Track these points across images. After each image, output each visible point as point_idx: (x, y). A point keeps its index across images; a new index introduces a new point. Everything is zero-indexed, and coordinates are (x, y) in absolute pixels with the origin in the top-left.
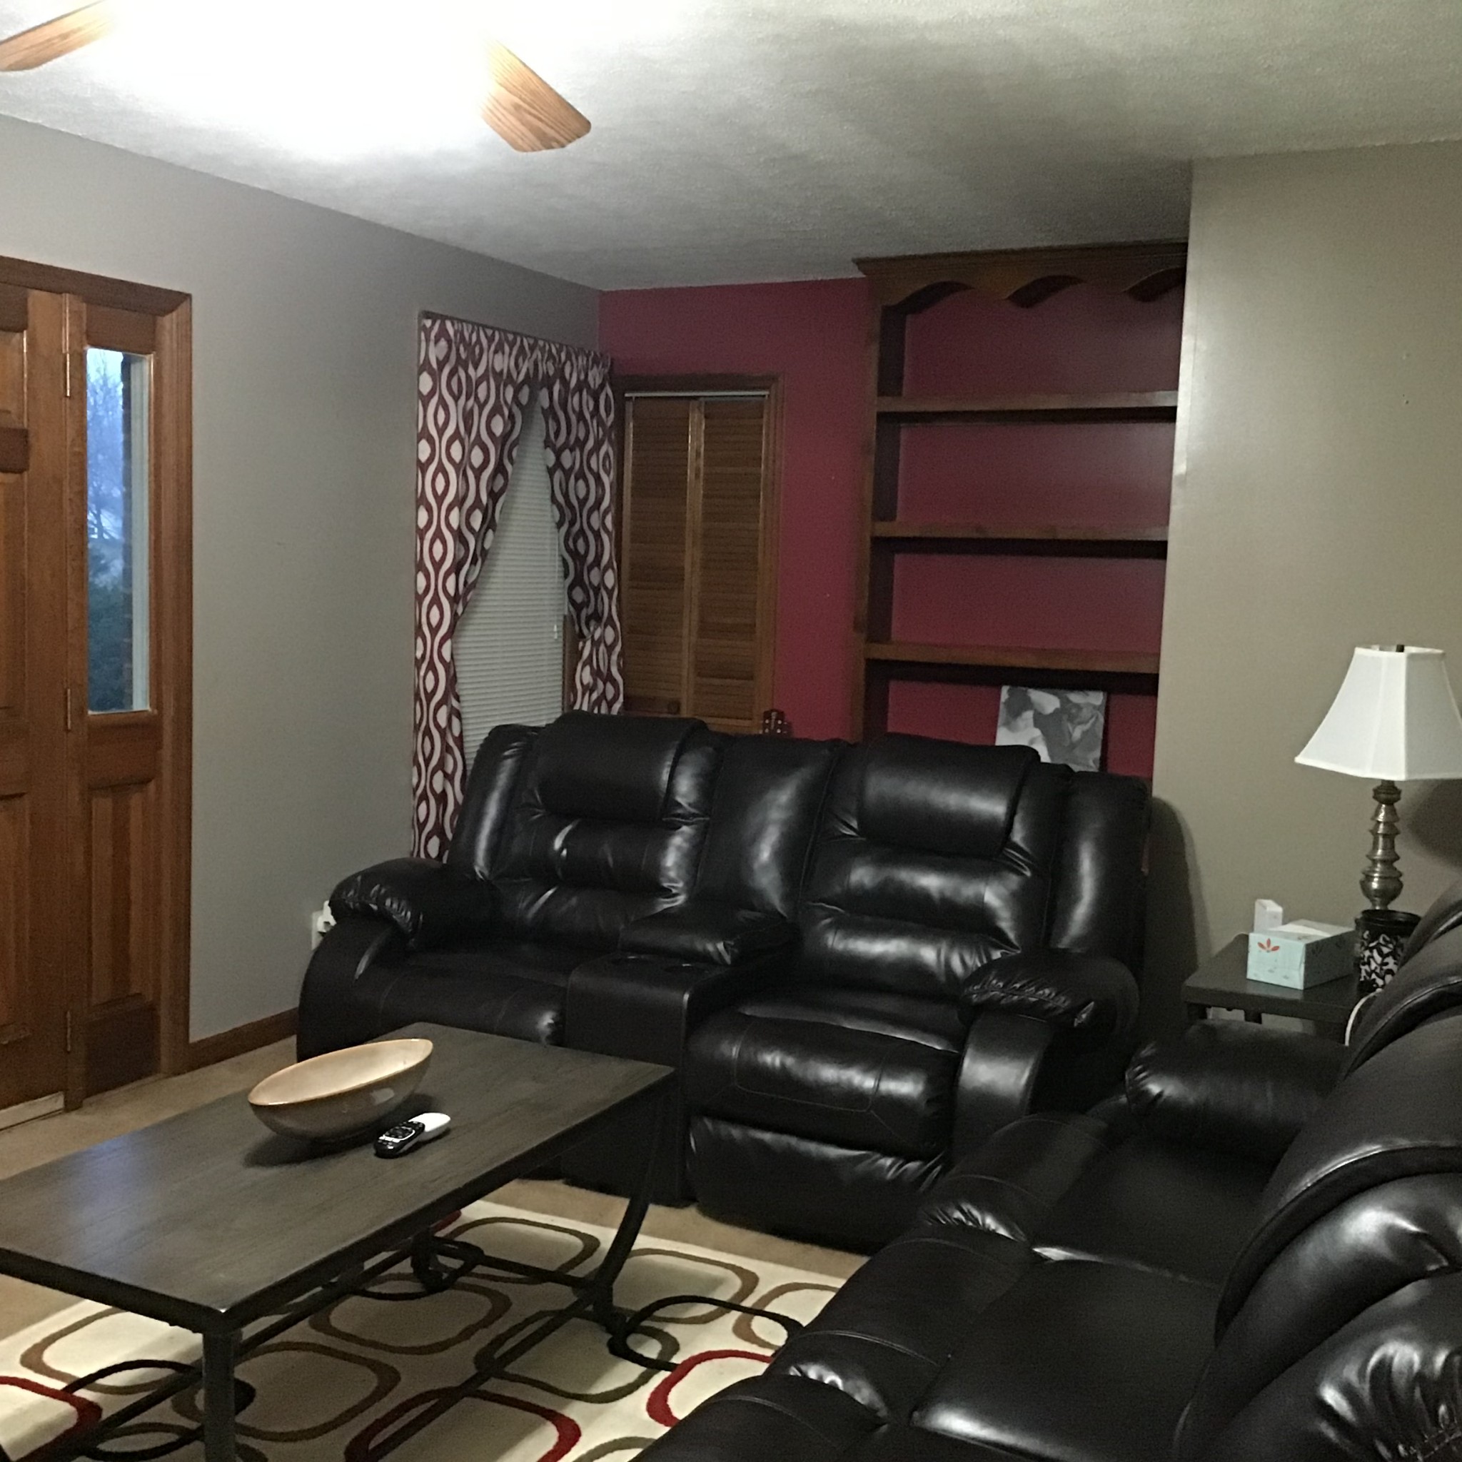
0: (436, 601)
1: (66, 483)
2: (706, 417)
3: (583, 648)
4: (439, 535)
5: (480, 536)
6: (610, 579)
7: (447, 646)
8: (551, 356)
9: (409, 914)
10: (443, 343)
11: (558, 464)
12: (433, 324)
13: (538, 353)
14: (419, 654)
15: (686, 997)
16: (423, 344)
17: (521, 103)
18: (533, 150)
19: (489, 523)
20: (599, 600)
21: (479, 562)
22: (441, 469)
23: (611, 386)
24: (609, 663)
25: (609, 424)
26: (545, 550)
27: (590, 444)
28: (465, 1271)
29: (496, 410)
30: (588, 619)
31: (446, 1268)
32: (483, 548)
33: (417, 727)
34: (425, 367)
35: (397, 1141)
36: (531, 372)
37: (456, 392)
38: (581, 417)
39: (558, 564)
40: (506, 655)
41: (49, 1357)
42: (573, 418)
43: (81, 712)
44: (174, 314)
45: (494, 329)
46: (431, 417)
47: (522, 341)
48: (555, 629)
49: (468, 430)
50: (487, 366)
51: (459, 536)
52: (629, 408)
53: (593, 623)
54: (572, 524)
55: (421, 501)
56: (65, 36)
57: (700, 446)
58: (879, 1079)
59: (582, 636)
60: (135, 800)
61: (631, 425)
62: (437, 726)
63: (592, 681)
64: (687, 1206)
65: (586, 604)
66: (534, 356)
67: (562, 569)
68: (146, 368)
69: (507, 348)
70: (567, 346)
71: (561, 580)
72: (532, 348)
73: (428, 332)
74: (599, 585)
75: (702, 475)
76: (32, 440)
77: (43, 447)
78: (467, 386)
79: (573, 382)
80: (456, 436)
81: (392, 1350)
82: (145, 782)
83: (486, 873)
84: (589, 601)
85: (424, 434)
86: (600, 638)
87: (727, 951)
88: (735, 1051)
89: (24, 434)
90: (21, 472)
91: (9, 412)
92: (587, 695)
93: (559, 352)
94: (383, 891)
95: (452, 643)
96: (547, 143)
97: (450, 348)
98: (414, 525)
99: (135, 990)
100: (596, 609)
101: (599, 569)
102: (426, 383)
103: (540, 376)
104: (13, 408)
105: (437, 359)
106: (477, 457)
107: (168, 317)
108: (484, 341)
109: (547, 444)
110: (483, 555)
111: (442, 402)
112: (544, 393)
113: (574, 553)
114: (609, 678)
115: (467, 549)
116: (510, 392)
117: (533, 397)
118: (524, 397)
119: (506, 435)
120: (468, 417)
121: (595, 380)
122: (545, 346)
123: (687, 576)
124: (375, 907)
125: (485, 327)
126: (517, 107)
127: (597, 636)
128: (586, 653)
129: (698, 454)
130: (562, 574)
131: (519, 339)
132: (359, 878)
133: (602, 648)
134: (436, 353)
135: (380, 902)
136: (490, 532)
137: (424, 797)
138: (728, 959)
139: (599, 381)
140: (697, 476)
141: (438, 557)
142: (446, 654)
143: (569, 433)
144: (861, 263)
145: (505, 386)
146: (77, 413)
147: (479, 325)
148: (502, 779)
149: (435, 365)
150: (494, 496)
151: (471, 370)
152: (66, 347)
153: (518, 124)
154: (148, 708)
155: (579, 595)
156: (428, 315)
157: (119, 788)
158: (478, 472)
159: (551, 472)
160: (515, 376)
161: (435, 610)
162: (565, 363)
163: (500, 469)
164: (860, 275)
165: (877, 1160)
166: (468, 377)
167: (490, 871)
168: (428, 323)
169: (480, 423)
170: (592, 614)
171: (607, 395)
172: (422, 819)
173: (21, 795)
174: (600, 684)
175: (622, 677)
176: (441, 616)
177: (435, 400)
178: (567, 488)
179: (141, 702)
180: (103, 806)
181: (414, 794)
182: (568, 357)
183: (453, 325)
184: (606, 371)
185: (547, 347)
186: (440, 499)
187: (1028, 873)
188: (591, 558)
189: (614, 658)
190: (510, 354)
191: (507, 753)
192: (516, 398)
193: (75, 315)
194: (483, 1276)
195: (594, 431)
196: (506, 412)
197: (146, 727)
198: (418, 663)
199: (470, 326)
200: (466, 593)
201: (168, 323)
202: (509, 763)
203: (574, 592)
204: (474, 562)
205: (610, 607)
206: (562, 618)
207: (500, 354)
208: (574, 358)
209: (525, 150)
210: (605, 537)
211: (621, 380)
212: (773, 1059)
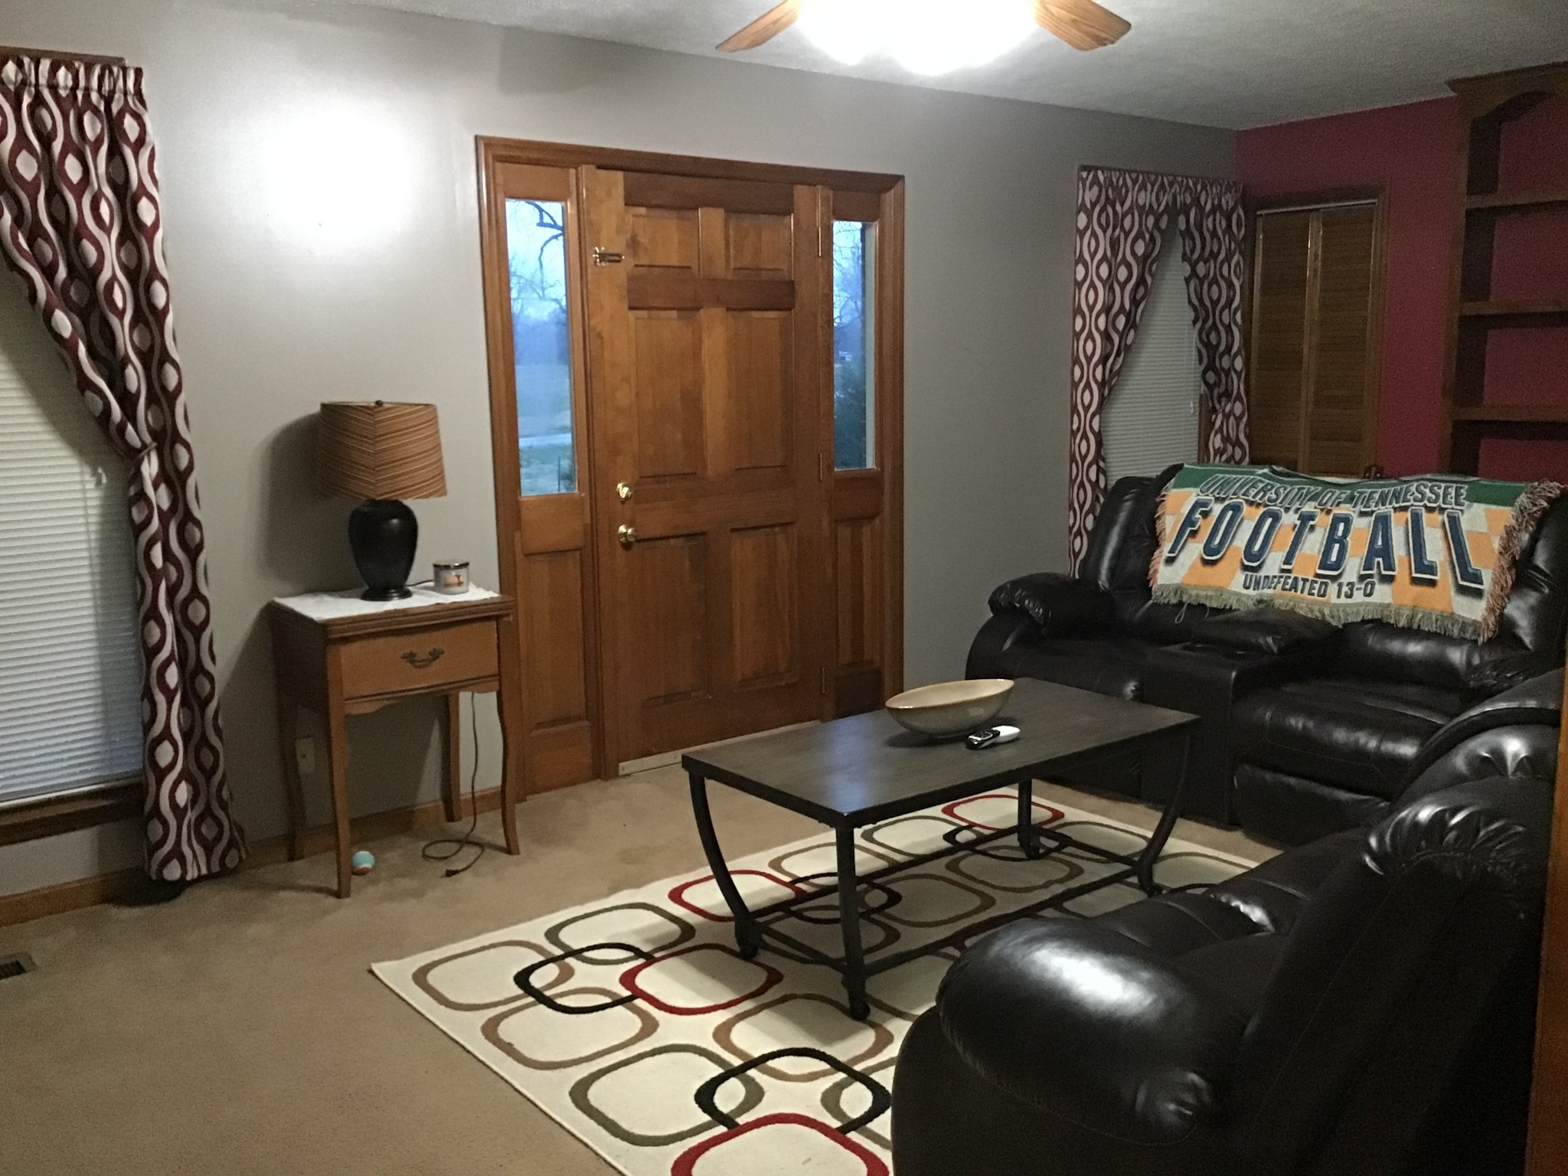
0: (1088, 385)
1: (819, 316)
2: (1323, 225)
3: (1215, 420)
4: (1090, 336)
5: (1123, 335)
6: (1239, 364)
7: (1096, 420)
8: (1188, 188)
9: (1041, 610)
10: (1096, 189)
11: (1194, 273)
12: (1088, 174)
13: (1176, 187)
14: (1075, 427)
15: (1234, 674)
16: (1081, 191)
17: (1077, 18)
18: (1092, 48)
19: (1131, 324)
20: (1229, 380)
21: (1122, 355)
22: (1092, 285)
23: (1244, 208)
24: (1237, 431)
25: (1241, 236)
26: (1184, 343)
27: (1222, 256)
28: (1058, 849)
29: (1139, 236)
30: (1220, 396)
31: (1044, 846)
32: (1126, 344)
33: (1072, 482)
34: (1082, 208)
35: (979, 739)
36: (1170, 203)
37: (1104, 224)
38: (1214, 234)
39: (1194, 353)
40: (1146, 426)
41: (785, 864)
42: (1207, 235)
43: (830, 468)
44: (892, 191)
45: (1138, 172)
46: (1086, 245)
47: (1163, 179)
48: (1192, 405)
49: (1115, 253)
50: (1132, 201)
51: (1106, 336)
52: (1260, 225)
53: (1224, 399)
54: (1205, 321)
55: (1078, 311)
56: (775, 23)
57: (1318, 250)
58: (1381, 741)
59: (1214, 411)
60: (866, 530)
61: (1261, 237)
62: (1089, 480)
63: (1222, 446)
64: (1235, 830)
65: (1217, 384)
66: (1173, 191)
67: (1197, 358)
68: (874, 231)
69: (1149, 186)
70: (1202, 179)
71: (1198, 366)
72: (1171, 185)
73: (1084, 181)
74: (1229, 369)
75: (1319, 273)
76: (797, 287)
77: (804, 291)
78: (1114, 218)
79: (1208, 207)
80: (1104, 258)
81: (993, 886)
82: (872, 517)
83: (1107, 586)
84: (1220, 379)
85: (1081, 260)
86: (1230, 411)
87: (1275, 644)
88: (1268, 715)
89: (792, 283)
90: (789, 309)
91: (782, 270)
92: (1218, 456)
93: (1195, 185)
94: (1023, 594)
95: (1101, 418)
96: (1101, 42)
97: (1100, 191)
98: (1071, 329)
99: (867, 657)
100: (1227, 390)
101: (1230, 356)
102: (1082, 221)
103: (1179, 203)
104: (785, 268)
105: (1091, 202)
106: (1122, 274)
107: (888, 194)
108: (1129, 183)
109: (1185, 258)
110: (1125, 349)
111: (1094, 234)
112: (1182, 219)
113: (1207, 345)
114: (1237, 443)
115: (1113, 344)
116: (1151, 220)
117: (1173, 222)
118: (1164, 223)
119: (1146, 256)
120: (1114, 244)
121: (1227, 203)
122: (1183, 181)
123: (1305, 359)
124: (1018, 605)
125: (1130, 172)
126: (1074, 21)
127: (1228, 409)
128: (1218, 424)
129: (1316, 255)
130: (1197, 362)
131: (1160, 178)
132: (1009, 585)
133: (1232, 419)
134: (1090, 195)
135: (1021, 602)
136: (1132, 332)
137: (1079, 533)
138: (1275, 649)
139: (1231, 204)
140: (1315, 275)
141: (1089, 352)
142: (1096, 427)
143: (1203, 248)
144: (1453, 84)
145: (1147, 217)
146: (826, 267)
147: (1125, 171)
148: (1122, 516)
149: (1089, 206)
150: (1135, 303)
151: (1118, 207)
152: (819, 223)
153: (1077, 33)
154: (874, 467)
155: (1211, 377)
156: (1085, 168)
157: (856, 521)
158: (1123, 286)
159: (1187, 280)
160: (1155, 207)
161: (1087, 394)
162: (1201, 192)
163: (1141, 281)
164: (1452, 94)
165: (1378, 803)
166: (1115, 213)
167: (1110, 585)
168: (1084, 174)
169: (1125, 248)
170: (1224, 393)
171: (1238, 215)
172: (1077, 550)
173: (791, 523)
174: (1230, 448)
175: (1248, 441)
176: (1090, 398)
177: (1088, 233)
178: (1201, 293)
179: (870, 463)
180: (845, 532)
181: (1070, 532)
182: (1204, 188)
183: (1103, 173)
184: (1239, 195)
185: (1185, 181)
186: (1091, 308)
187: (1547, 591)
188: (1222, 348)
189: (1242, 426)
190: (1152, 191)
191: (1127, 497)
192: (1156, 224)
193: (825, 200)
194: (1071, 855)
195: (1225, 244)
196: (1147, 236)
197: (872, 481)
198: (1074, 434)
199: (1118, 173)
200: (1111, 378)
201: (889, 197)
202: (1128, 504)
203: (1208, 375)
204: (1118, 355)
205: (1238, 386)
206: (1198, 396)
207: (1143, 192)
208: (1209, 188)
209: (1086, 50)
210: (1235, 329)
211: (1250, 202)
212: (1297, 722)
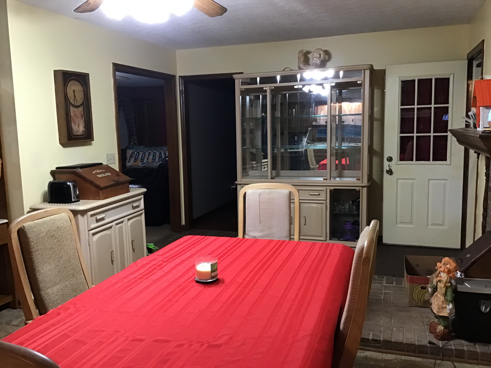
2: (147, 105)
6: (135, 129)
25: (133, 106)
52: (136, 104)
59: (131, 138)
61: (136, 107)
65: (131, 133)
113: (129, 126)
127: (134, 138)
128: (132, 141)
139: (130, 101)
171: (132, 103)
184: (132, 99)
195: (130, 108)
203: (129, 131)
205: (135, 133)
206: (128, 135)
210: (133, 123)
